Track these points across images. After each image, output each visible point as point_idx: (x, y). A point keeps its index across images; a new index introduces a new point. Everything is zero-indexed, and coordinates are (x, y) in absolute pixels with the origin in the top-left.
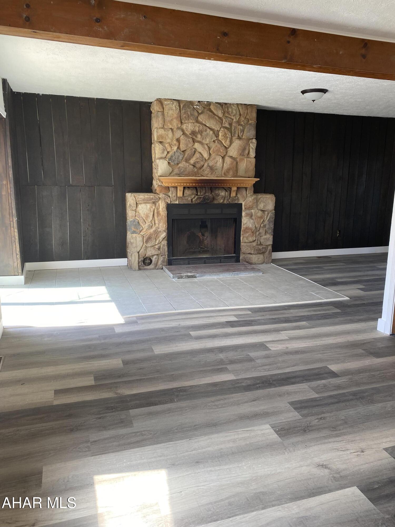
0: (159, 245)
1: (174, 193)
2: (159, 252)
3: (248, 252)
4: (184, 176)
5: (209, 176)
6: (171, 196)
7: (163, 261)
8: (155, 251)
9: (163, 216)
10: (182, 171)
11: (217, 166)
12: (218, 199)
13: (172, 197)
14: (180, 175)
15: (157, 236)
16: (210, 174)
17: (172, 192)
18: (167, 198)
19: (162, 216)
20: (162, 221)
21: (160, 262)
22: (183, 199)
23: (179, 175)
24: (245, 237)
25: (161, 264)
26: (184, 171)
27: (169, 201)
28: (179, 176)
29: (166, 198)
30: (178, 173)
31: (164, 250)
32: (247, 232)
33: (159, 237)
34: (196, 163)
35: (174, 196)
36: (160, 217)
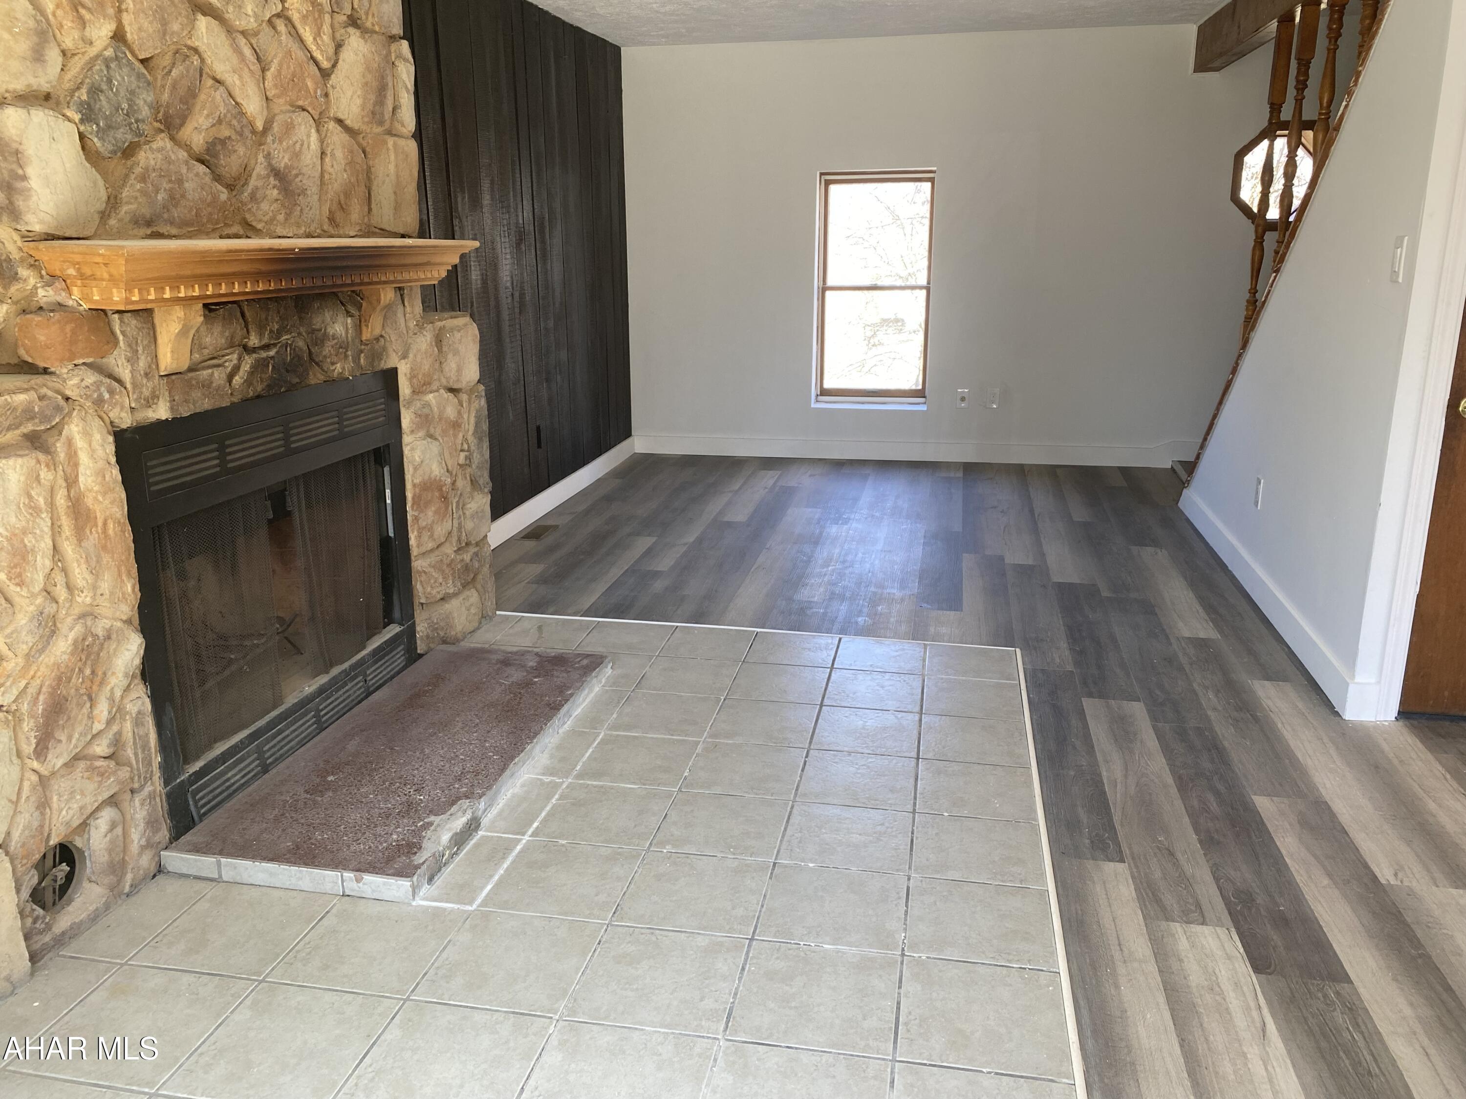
0: (115, 728)
1: (140, 349)
2: (124, 773)
3: (439, 593)
4: (174, 231)
5: (280, 231)
6: (125, 374)
7: (151, 823)
8: (100, 782)
9: (111, 525)
10: (160, 197)
11: (304, 175)
12: (325, 357)
13: (135, 385)
14: (155, 229)
15: (93, 672)
16: (281, 217)
17: (130, 346)
18: (111, 392)
19: (105, 524)
20: (106, 559)
21: (136, 837)
22: (191, 386)
23: (149, 223)
24: (424, 528)
25: (149, 845)
26: (174, 199)
27: (123, 415)
28: (149, 232)
29: (107, 396)
30: (146, 212)
31: (143, 751)
32: (428, 504)
33: (105, 674)
34: (219, 147)
35: (146, 374)
36: (93, 538)
